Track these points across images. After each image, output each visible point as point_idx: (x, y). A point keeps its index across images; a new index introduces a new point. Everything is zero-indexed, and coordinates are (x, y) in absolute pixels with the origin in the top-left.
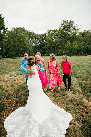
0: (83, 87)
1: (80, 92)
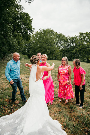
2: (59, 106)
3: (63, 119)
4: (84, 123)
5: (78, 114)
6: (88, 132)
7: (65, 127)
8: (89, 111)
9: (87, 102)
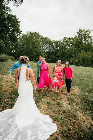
2: (47, 103)
3: (52, 114)
4: (70, 116)
5: (64, 109)
6: (73, 122)
7: (54, 120)
8: (73, 106)
9: (71, 99)
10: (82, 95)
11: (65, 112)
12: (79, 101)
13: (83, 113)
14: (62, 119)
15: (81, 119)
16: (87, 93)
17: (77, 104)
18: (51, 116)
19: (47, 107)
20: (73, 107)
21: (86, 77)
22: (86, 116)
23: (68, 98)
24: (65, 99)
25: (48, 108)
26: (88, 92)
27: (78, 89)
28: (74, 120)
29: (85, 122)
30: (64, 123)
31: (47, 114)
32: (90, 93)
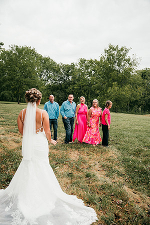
0: (129, 166)
1: (122, 175)
2: (68, 175)
4: (113, 194)
6: (121, 205)
8: (114, 179)
9: (108, 167)
10: (125, 161)
11: (103, 188)
12: (122, 170)
13: (132, 188)
14: (101, 200)
15: (132, 199)
16: (132, 157)
17: (119, 174)
18: (80, 196)
19: (69, 181)
20: (114, 181)
21: (126, 129)
22: (139, 193)
23: (103, 166)
24: (97, 167)
25: (72, 183)
26: (134, 155)
27: (117, 150)
28: (122, 201)
29: (139, 203)
30: (105, 206)
31: (72, 194)
32: (138, 156)
